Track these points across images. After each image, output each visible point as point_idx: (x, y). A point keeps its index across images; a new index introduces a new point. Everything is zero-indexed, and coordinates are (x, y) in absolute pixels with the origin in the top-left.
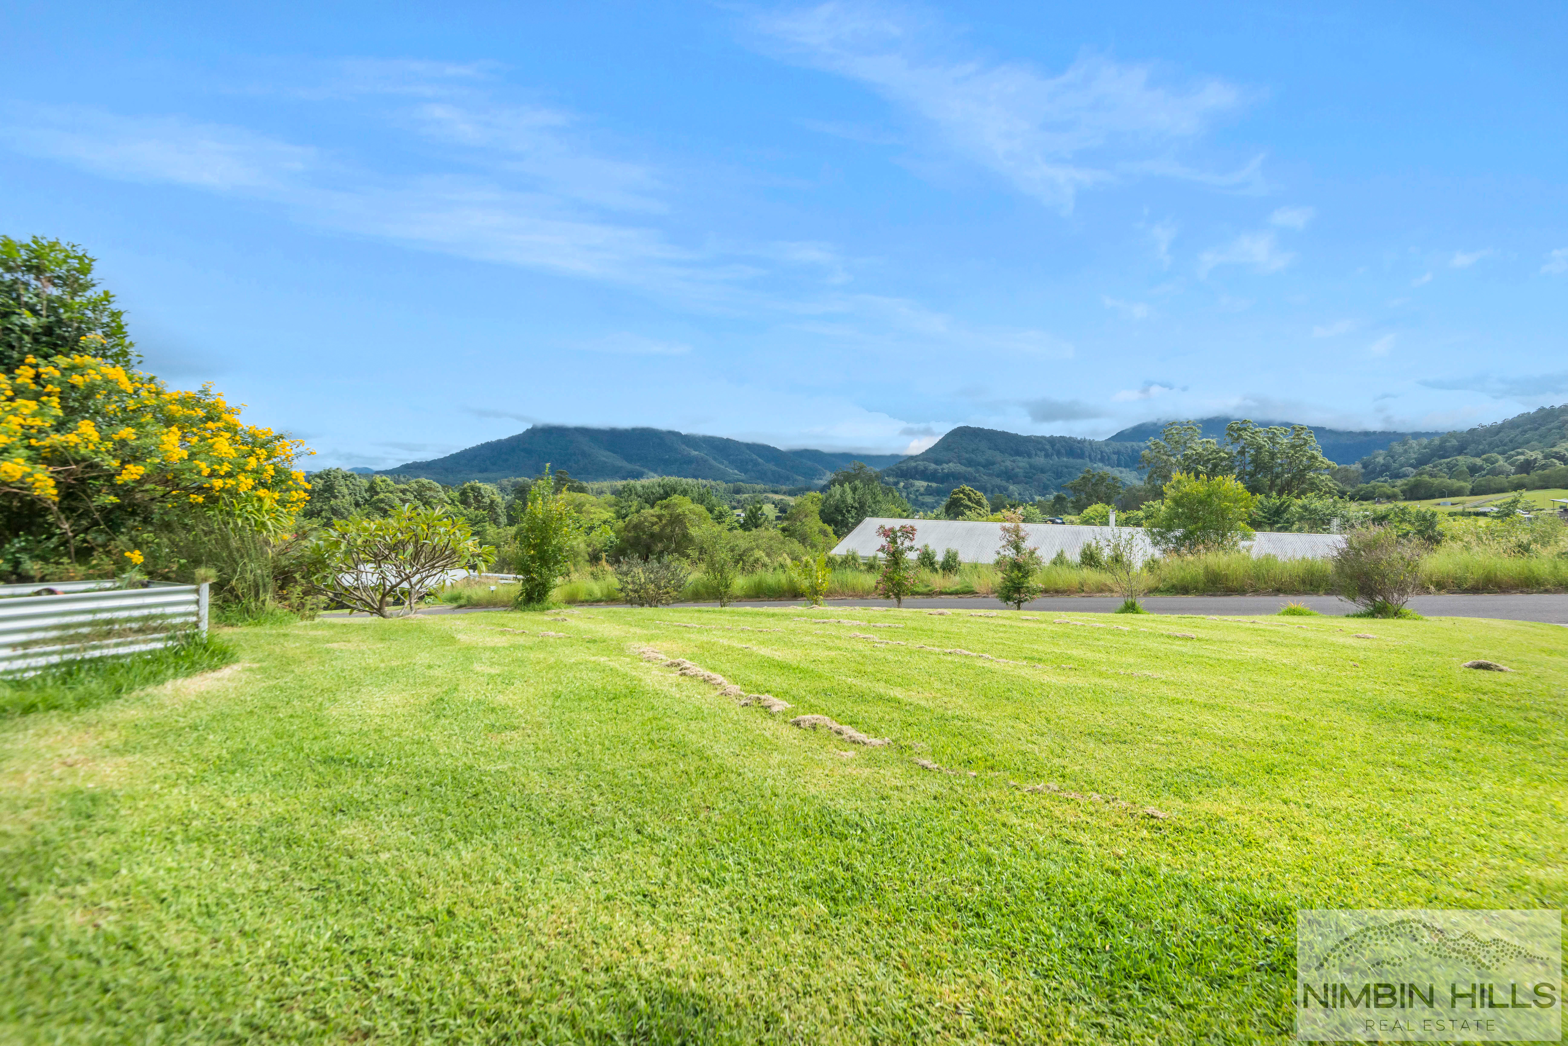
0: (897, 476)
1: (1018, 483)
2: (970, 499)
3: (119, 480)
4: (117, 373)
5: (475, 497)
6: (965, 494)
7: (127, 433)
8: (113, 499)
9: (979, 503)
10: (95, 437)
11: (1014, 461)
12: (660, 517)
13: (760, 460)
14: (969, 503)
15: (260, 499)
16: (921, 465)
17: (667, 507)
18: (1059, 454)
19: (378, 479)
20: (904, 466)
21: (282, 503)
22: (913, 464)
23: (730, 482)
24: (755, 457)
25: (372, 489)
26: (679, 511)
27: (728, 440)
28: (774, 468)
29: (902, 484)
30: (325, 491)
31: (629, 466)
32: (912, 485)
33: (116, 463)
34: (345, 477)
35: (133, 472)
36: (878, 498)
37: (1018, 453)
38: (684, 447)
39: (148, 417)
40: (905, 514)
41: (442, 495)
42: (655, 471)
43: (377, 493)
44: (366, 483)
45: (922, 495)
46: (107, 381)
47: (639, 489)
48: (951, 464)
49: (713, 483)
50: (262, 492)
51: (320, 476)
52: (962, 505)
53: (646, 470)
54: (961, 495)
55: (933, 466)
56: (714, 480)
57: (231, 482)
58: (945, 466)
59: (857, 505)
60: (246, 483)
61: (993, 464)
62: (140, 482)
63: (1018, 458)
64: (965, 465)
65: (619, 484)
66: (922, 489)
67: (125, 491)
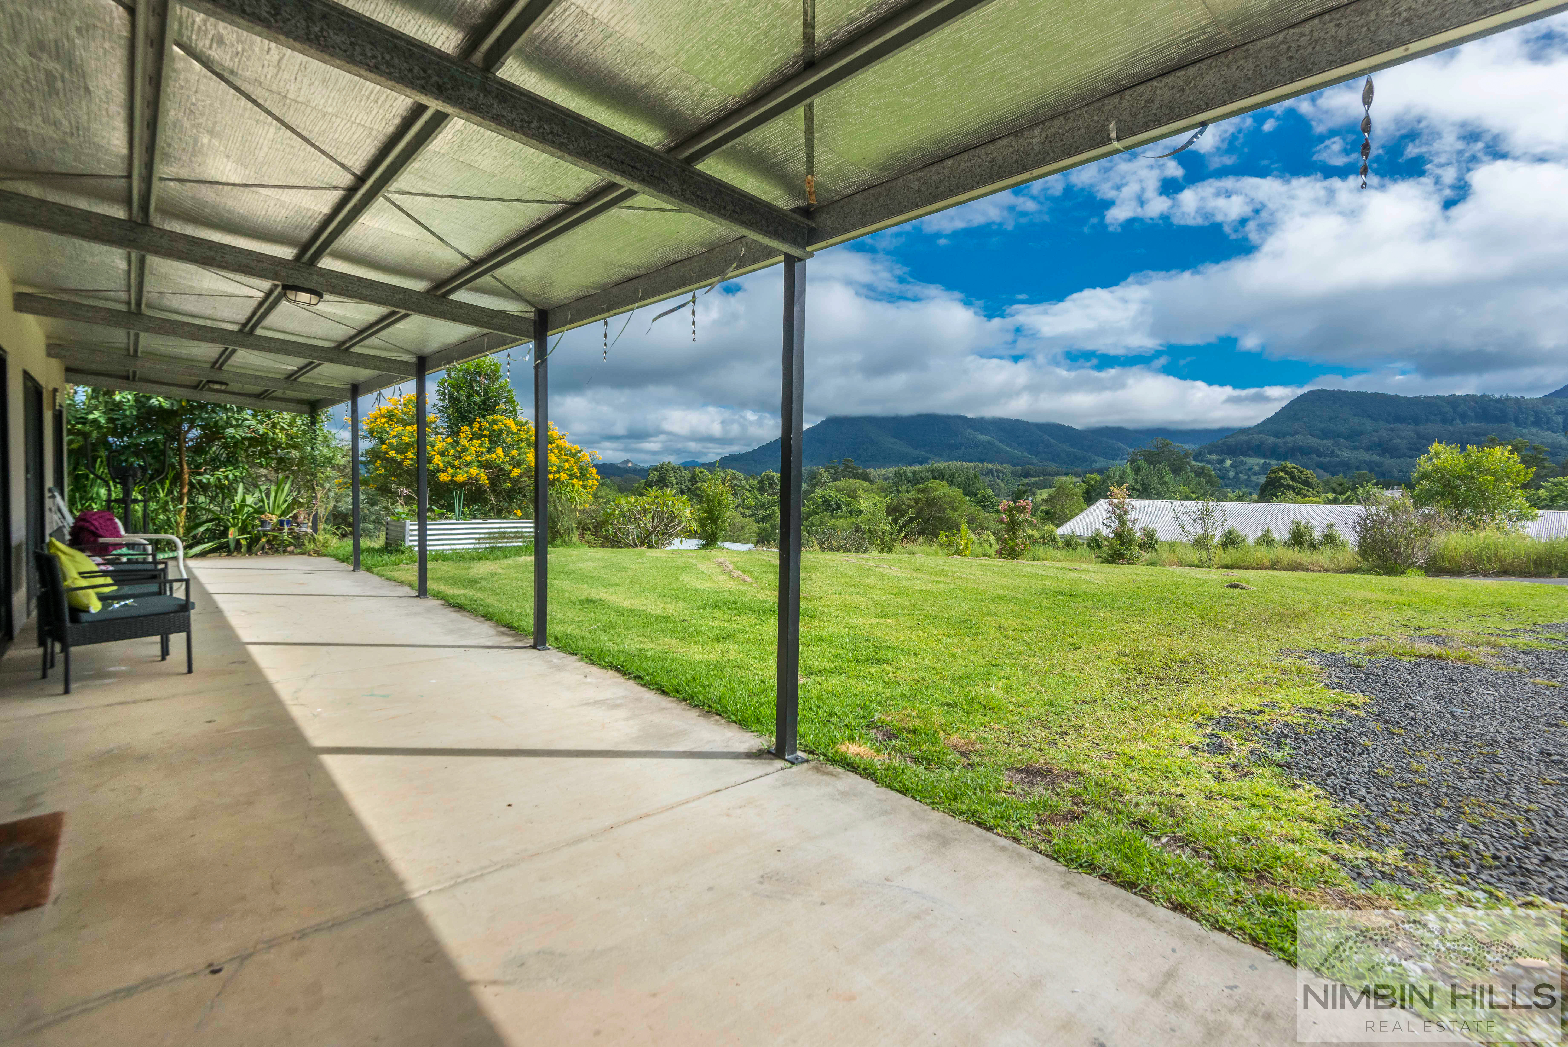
0: (1222, 452)
1: (1399, 457)
2: (1293, 478)
3: (512, 475)
4: (510, 423)
5: (770, 485)
6: (1287, 473)
7: (515, 452)
8: (509, 485)
9: (1306, 483)
10: (502, 454)
11: (1392, 430)
12: (916, 501)
13: (1052, 441)
14: (1293, 483)
15: (573, 485)
16: (1256, 438)
17: (923, 491)
18: (1464, 417)
19: (697, 470)
20: (1232, 440)
21: (583, 486)
22: (1244, 438)
23: (1018, 465)
24: (1046, 437)
25: (693, 480)
26: (934, 494)
27: (1016, 421)
28: (1069, 449)
29: (1228, 462)
30: (660, 481)
31: (917, 452)
32: (1243, 463)
33: (510, 468)
34: (674, 470)
35: (516, 472)
36: (1165, 479)
37: (1399, 419)
38: (970, 431)
39: (523, 444)
40: (1194, 496)
41: (744, 483)
42: (941, 456)
43: (697, 482)
44: (688, 474)
45: (1256, 474)
46: (506, 427)
47: (909, 474)
48: (1298, 437)
49: (999, 467)
50: (575, 481)
51: (656, 469)
52: (1282, 485)
53: (931, 456)
54: (1282, 474)
55: (1272, 439)
56: (1002, 464)
57: (557, 475)
58: (1289, 438)
59: (1139, 487)
60: (564, 476)
61: (1361, 433)
62: (521, 476)
63: (1399, 425)
64: (1318, 437)
65: (891, 471)
66: (1256, 468)
67: (515, 481)
